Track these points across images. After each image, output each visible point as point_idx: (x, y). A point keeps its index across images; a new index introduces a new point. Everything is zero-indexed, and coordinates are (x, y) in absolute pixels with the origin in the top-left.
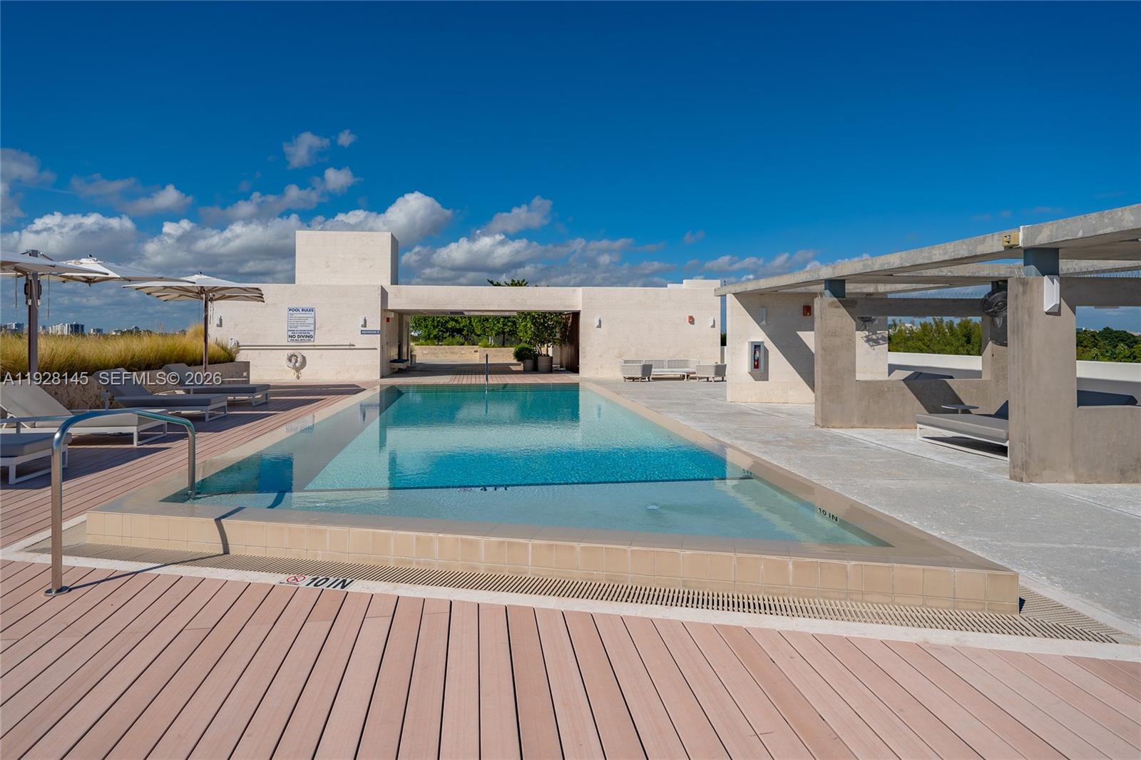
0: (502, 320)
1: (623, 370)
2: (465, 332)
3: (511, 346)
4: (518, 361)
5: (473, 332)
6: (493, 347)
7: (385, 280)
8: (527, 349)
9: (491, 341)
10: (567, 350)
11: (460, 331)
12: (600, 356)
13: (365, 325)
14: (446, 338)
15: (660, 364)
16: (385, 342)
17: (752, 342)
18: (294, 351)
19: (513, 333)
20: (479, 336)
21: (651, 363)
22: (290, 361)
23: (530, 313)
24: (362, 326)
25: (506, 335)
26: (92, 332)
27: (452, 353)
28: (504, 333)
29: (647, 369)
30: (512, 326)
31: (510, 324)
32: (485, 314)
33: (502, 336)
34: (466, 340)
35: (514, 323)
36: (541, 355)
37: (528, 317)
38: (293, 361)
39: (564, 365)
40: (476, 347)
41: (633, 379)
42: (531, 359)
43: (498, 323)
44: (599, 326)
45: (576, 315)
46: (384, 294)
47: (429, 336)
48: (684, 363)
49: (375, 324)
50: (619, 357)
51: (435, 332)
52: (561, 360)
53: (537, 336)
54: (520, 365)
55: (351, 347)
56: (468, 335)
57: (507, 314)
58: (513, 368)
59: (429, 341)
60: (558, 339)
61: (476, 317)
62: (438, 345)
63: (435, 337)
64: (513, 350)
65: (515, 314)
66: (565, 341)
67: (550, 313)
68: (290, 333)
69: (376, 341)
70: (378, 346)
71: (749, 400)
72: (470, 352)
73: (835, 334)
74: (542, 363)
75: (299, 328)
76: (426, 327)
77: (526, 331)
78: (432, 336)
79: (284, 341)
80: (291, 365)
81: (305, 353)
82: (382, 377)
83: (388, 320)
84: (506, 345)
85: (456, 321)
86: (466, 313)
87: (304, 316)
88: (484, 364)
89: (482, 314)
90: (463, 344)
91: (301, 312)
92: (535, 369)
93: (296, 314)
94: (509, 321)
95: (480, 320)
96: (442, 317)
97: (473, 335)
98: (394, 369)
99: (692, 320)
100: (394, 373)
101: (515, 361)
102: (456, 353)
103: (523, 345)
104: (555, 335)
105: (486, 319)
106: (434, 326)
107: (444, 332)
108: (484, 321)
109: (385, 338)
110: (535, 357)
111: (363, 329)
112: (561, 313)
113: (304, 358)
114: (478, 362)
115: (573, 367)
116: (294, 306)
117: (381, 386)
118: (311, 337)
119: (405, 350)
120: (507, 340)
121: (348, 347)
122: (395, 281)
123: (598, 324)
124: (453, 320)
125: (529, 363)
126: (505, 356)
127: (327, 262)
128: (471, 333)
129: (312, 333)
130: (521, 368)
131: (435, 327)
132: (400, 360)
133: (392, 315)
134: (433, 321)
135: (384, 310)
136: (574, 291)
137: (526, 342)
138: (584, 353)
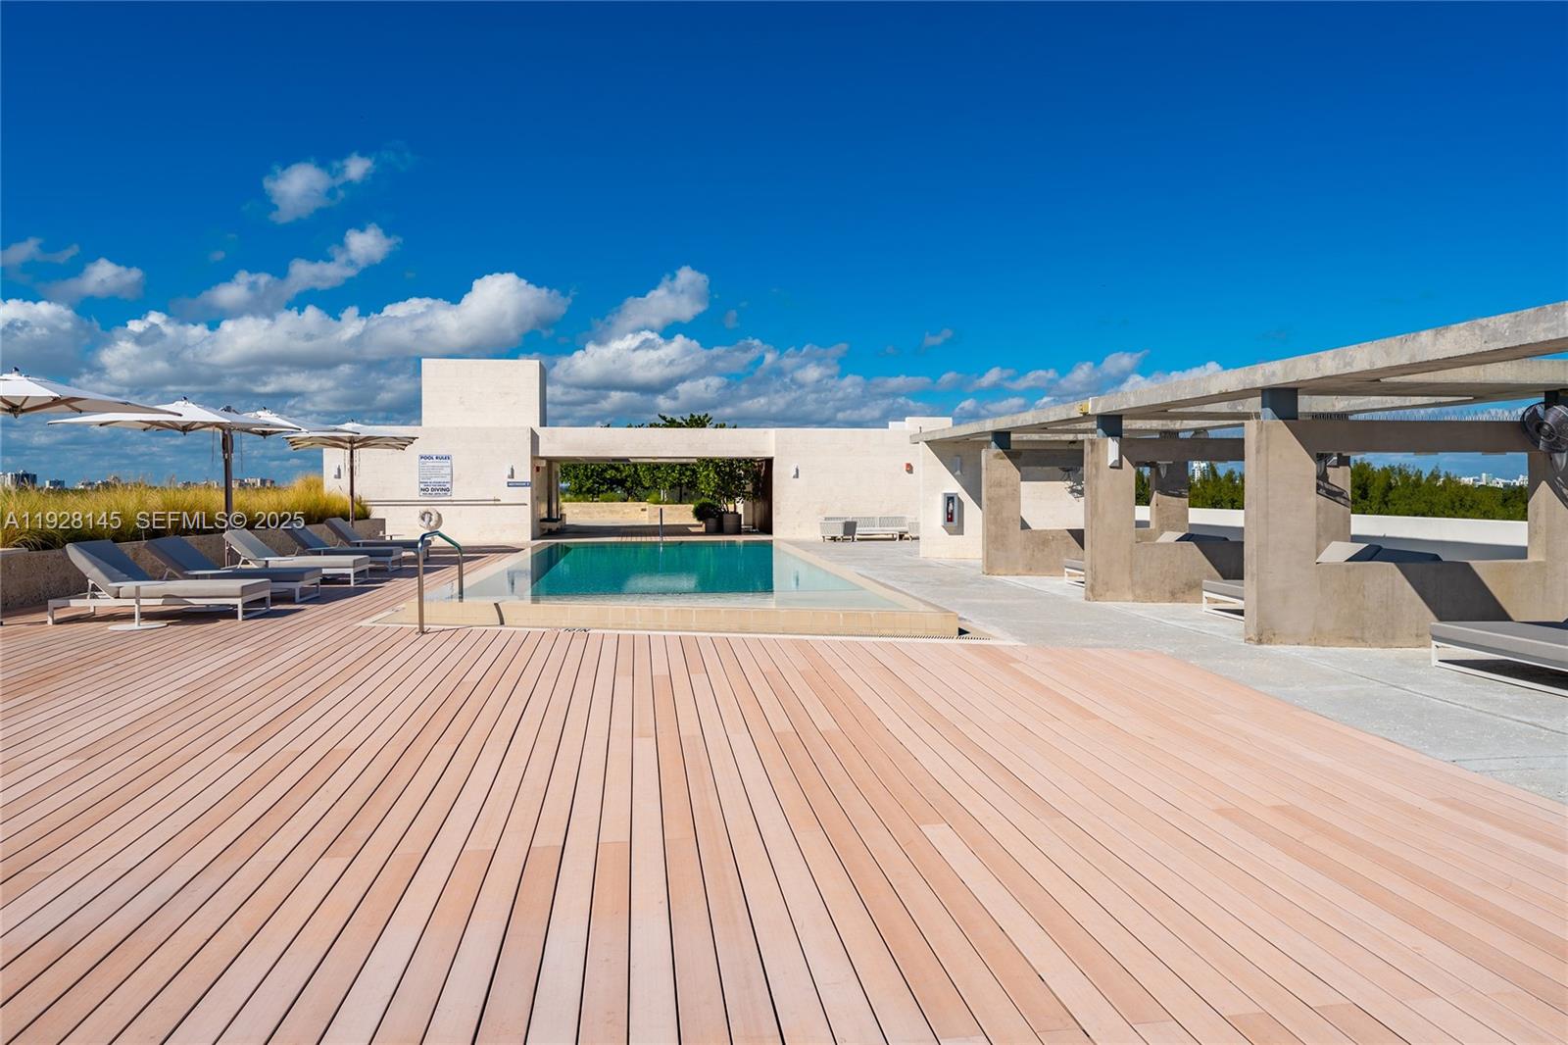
0: (678, 468)
1: (823, 527)
2: (628, 484)
3: (690, 503)
4: (699, 520)
5: (639, 483)
6: (667, 503)
7: (535, 423)
8: (710, 505)
9: (663, 495)
10: (760, 506)
11: (621, 483)
12: (798, 512)
13: (512, 476)
14: (603, 492)
15: (870, 521)
16: (535, 496)
17: (945, 494)
18: (425, 507)
19: (692, 485)
20: (647, 488)
21: (854, 520)
22: (423, 519)
23: (711, 460)
24: (509, 477)
25: (684, 488)
26: (47, 485)
27: (612, 512)
28: (680, 485)
29: (850, 528)
30: (691, 476)
31: (688, 473)
32: (657, 461)
33: (678, 488)
34: (629, 494)
35: (694, 472)
36: (728, 512)
37: (711, 464)
38: (427, 519)
39: (757, 525)
40: (643, 505)
41: (834, 539)
42: (714, 517)
43: (674, 471)
44: (797, 476)
45: (769, 462)
46: (535, 438)
47: (580, 488)
48: (900, 520)
49: (525, 473)
50: (821, 514)
51: (589, 484)
52: (754, 519)
53: (723, 489)
54: (701, 526)
55: (496, 502)
56: (632, 488)
57: (685, 461)
58: (692, 530)
59: (581, 497)
60: (749, 493)
61: (646, 464)
62: (592, 501)
63: (589, 491)
64: (692, 506)
65: (695, 461)
66: (757, 494)
67: (739, 460)
68: (422, 486)
69: (525, 494)
70: (529, 502)
71: (943, 556)
72: (636, 511)
73: (999, 485)
74: (729, 522)
75: (433, 480)
76: (576, 477)
77: (708, 482)
78: (584, 489)
79: (416, 495)
80: (424, 524)
81: (440, 509)
82: (533, 539)
83: (538, 469)
84: (683, 501)
85: (617, 469)
86: (631, 460)
87: (440, 464)
88: (657, 526)
89: (653, 461)
90: (625, 500)
91: (435, 459)
92: (720, 530)
93: (429, 463)
94: (687, 470)
95: (649, 469)
96: (598, 465)
97: (639, 488)
98: (544, 530)
99: (910, 468)
100: (545, 534)
101: (695, 522)
102: (618, 512)
103: (704, 500)
104: (744, 488)
105: (657, 467)
106: (587, 476)
107: (600, 484)
108: (654, 469)
109: (535, 492)
110: (720, 516)
111: (510, 480)
112: (752, 460)
113: (439, 515)
114: (647, 523)
115: (766, 527)
116: (427, 453)
117: (532, 548)
118: (447, 490)
119: (554, 507)
120: (685, 494)
121: (493, 502)
122: (543, 424)
123: (795, 473)
124: (612, 467)
125: (712, 521)
126: (682, 514)
127: (461, 398)
128: (637, 485)
129: (448, 486)
130: (702, 529)
131: (588, 478)
132: (549, 519)
133: (544, 464)
134: (586, 469)
135: (535, 457)
136: (765, 433)
137: (708, 496)
138: (778, 509)
